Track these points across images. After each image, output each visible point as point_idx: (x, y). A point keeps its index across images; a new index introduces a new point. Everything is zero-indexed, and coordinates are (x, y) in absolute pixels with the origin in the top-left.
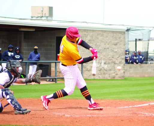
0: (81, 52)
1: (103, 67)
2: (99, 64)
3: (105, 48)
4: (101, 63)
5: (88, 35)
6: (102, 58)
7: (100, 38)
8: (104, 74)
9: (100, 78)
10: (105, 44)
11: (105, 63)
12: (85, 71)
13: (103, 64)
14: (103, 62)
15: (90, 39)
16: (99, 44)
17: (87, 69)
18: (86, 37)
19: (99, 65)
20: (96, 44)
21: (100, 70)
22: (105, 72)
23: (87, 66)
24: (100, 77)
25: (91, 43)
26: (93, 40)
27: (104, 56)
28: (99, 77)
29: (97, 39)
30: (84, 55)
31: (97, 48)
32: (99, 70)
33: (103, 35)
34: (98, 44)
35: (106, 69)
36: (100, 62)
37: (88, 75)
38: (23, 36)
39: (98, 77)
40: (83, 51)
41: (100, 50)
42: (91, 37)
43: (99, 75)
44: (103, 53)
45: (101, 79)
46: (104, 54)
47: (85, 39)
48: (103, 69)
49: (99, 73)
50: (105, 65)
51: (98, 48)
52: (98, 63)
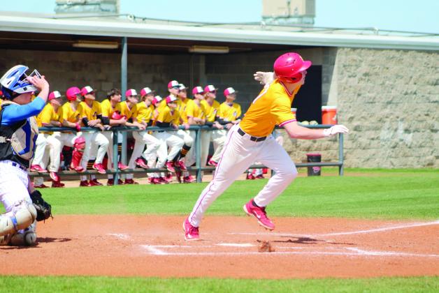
0: (345, 102)
1: (402, 140)
2: (390, 132)
3: (406, 94)
4: (396, 130)
5: (361, 61)
6: (398, 117)
7: (394, 68)
8: (405, 156)
9: (394, 166)
10: (407, 84)
11: (407, 131)
12: (355, 149)
13: (401, 131)
14: (402, 126)
15: (368, 71)
16: (391, 83)
17: (360, 144)
18: (356, 65)
19: (391, 134)
20: (383, 84)
21: (394, 147)
22: (407, 150)
23: (360, 137)
24: (395, 163)
25: (369, 80)
26: (376, 74)
27: (405, 112)
28: (392, 164)
29: (385, 70)
30: (351, 110)
31: (386, 91)
32: (392, 146)
33: (400, 61)
34: (387, 82)
35: (409, 144)
36: (395, 127)
37: (363, 160)
38: (202, 65)
39: (389, 163)
40: (350, 99)
41: (394, 97)
42: (369, 65)
43: (392, 159)
44: (401, 105)
45: (395, 168)
46: (405, 108)
47: (355, 70)
48: (401, 143)
49: (391, 153)
50: (406, 135)
51: (388, 92)
52: (388, 129)
